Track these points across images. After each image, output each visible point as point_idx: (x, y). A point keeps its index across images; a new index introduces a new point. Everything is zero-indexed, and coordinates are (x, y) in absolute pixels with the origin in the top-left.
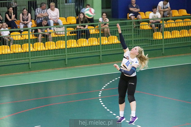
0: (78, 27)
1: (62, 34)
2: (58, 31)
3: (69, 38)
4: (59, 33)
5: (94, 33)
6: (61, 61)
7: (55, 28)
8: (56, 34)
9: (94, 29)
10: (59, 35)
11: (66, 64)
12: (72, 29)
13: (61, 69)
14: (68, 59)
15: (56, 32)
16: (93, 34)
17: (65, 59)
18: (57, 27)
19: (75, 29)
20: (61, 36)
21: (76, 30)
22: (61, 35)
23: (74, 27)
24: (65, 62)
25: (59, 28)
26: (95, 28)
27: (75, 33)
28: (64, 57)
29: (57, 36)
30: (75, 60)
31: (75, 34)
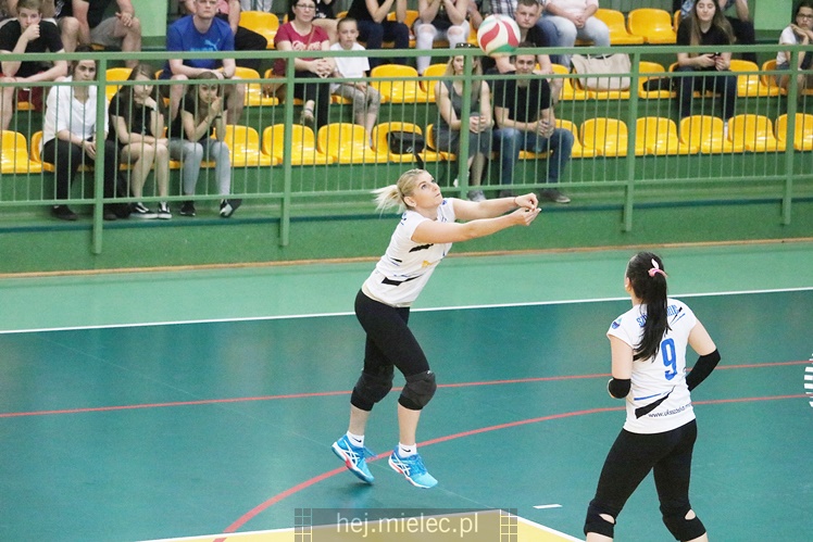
0: (683, 58)
1: (606, 86)
2: (589, 72)
3: (648, 108)
4: (592, 82)
5: (752, 91)
6: (604, 216)
7: (577, 60)
8: (581, 87)
9: (754, 73)
10: (594, 90)
11: (624, 232)
12: (652, 69)
13: (599, 250)
14: (636, 207)
15: (582, 76)
16: (750, 98)
17: (622, 208)
18: (585, 55)
19: (667, 70)
20: (602, 95)
21: (671, 73)
22: (603, 91)
23: (665, 60)
24: (622, 219)
25: (594, 60)
26: (760, 68)
27: (665, 87)
28: (616, 198)
29: (581, 95)
30: (665, 213)
31: (664, 94)
